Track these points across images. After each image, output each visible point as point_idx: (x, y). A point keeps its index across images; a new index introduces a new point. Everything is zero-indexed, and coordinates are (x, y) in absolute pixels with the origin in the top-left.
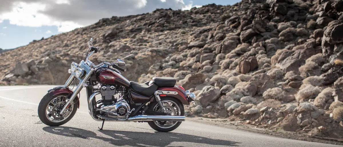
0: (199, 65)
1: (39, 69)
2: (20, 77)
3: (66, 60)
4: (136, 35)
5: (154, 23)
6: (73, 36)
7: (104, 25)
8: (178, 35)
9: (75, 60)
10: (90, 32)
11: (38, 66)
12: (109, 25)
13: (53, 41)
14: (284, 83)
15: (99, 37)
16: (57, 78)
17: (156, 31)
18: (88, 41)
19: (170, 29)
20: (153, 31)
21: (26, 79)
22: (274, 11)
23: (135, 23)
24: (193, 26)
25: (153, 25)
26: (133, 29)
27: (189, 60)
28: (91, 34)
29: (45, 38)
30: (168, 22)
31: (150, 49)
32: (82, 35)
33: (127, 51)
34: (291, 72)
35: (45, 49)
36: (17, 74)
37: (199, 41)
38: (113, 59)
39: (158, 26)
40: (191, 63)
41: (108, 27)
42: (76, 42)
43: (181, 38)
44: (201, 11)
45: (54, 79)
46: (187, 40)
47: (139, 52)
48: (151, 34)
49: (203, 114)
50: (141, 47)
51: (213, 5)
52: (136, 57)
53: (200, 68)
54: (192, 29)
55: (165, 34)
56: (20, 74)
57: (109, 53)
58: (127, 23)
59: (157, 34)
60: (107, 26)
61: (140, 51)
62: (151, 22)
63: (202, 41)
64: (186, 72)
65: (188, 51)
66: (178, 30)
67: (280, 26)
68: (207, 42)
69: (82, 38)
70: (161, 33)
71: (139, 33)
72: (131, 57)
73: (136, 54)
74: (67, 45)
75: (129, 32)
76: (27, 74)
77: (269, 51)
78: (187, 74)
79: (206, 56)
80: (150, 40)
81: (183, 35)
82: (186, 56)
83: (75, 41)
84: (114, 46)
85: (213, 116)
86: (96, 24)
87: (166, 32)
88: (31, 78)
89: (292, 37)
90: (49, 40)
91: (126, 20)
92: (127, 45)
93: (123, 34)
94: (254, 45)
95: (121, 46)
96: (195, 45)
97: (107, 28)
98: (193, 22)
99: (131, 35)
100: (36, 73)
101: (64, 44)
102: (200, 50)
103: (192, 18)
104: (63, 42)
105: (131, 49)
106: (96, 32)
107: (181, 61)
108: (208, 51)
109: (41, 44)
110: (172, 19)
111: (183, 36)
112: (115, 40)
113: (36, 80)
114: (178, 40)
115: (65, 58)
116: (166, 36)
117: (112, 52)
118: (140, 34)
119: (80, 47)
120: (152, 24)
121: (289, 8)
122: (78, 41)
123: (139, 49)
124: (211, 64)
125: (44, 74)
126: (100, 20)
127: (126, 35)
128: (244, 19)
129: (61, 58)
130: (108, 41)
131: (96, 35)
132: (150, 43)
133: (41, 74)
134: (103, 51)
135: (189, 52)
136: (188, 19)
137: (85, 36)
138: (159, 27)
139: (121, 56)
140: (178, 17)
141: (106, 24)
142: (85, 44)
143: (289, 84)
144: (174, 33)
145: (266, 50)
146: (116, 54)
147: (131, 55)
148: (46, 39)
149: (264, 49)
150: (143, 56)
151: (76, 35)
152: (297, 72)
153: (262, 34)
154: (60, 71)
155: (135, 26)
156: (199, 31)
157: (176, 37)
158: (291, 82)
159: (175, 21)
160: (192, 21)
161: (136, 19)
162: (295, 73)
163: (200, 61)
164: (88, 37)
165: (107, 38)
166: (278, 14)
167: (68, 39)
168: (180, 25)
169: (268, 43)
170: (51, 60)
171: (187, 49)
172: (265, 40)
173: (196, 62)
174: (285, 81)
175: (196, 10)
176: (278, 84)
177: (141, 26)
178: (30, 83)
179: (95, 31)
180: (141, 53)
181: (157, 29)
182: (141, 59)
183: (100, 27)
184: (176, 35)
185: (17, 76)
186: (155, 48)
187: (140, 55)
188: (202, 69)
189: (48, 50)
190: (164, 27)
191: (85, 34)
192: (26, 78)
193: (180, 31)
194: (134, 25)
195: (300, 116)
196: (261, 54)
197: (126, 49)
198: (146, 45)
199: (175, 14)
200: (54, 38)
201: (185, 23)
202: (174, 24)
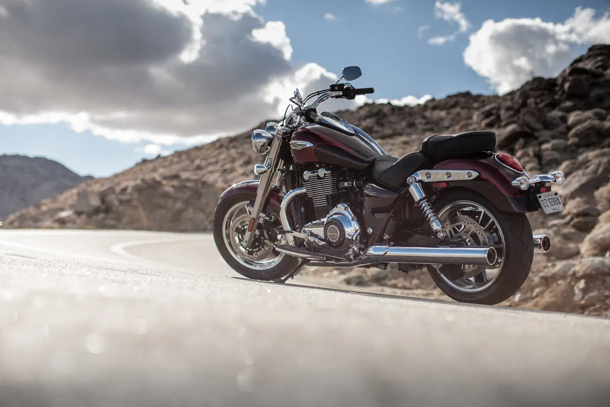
1: (121, 202)
2: (83, 216)
3: (173, 187)
6: (212, 152)
8: (396, 148)
9: (191, 187)
11: (119, 196)
13: (176, 160)
14: (562, 221)
16: (154, 219)
18: (237, 160)
19: (384, 137)
21: (94, 220)
22: (564, 92)
24: (424, 130)
28: (244, 148)
29: (163, 155)
30: (381, 125)
32: (228, 149)
34: (578, 199)
36: (79, 211)
44: (444, 105)
45: (148, 220)
49: (390, 280)
51: (467, 95)
56: (84, 210)
66: (396, 139)
67: (572, 118)
69: (228, 155)
76: (97, 211)
77: (543, 165)
81: (405, 146)
83: (214, 159)
85: (407, 284)
88: (104, 219)
89: (594, 139)
90: (169, 159)
94: (519, 154)
100: (114, 209)
101: (195, 166)
103: (424, 117)
104: (192, 161)
109: (155, 167)
110: (389, 119)
111: (404, 148)
113: (112, 222)
115: (171, 183)
119: (222, 170)
121: (594, 85)
122: (219, 160)
125: (129, 212)
128: (508, 109)
129: (164, 182)
133: (123, 211)
136: (417, 119)
137: (233, 151)
140: (399, 115)
142: (232, 164)
143: (572, 223)
144: (388, 144)
145: (540, 163)
148: (164, 158)
149: (536, 160)
151: (217, 149)
152: (591, 200)
153: (536, 134)
154: (160, 207)
158: (576, 220)
160: (424, 122)
162: (586, 202)
166: (570, 95)
167: (202, 156)
168: (403, 129)
169: (546, 150)
170: (144, 186)
172: (541, 143)
174: (563, 217)
175: (435, 103)
176: (551, 223)
178: (101, 226)
185: (79, 213)
190: (372, 133)
191: (233, 147)
192: (94, 217)
193: (400, 140)
195: (582, 284)
196: (531, 170)
199: (396, 111)
200: (179, 154)
201: (411, 125)
202: (390, 127)
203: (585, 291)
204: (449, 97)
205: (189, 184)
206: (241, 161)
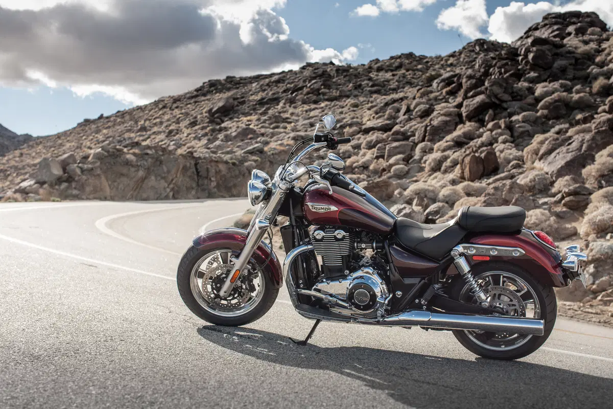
0: (383, 163)
1: (82, 170)
2: (46, 186)
3: (134, 154)
4: (268, 109)
5: (301, 88)
6: (156, 112)
7: (212, 91)
8: (345, 110)
9: (152, 154)
10: (187, 104)
11: (80, 165)
12: (220, 91)
13: (119, 120)
14: (553, 199)
15: (202, 113)
16: (117, 188)
17: (304, 102)
18: (182, 121)
19: (331, 100)
20: (300, 103)
21: (57, 190)
22: (527, 62)
23: (266, 87)
24: (372, 92)
25: (300, 92)
26: (263, 99)
27: (364, 155)
28: (188, 108)
29: (105, 115)
30: (328, 87)
31: (292, 135)
32: (171, 109)
33: (251, 139)
34: (567, 178)
35: (105, 135)
36: (41, 181)
37: (382, 118)
38: (222, 153)
39: (308, 93)
40: (368, 161)
41: (217, 96)
42: (161, 123)
43: (350, 115)
44: (388, 66)
45: (111, 189)
46: (361, 119)
47: (272, 140)
48: (295, 107)
50: (276, 130)
51: (410, 55)
52: (266, 149)
53: (384, 170)
54: (371, 99)
55: (322, 108)
56: (46, 179)
57: (218, 143)
58: (253, 89)
59: (306, 107)
60: (218, 94)
61: (275, 138)
62: (296, 86)
63: (388, 119)
64: (359, 178)
65: (363, 137)
66: (345, 101)
67: (540, 89)
68: (398, 121)
69: (171, 116)
70: (313, 106)
71: (274, 107)
72: (255, 150)
73: (267, 143)
74: (144, 129)
75: (256, 104)
76: (59, 180)
77: (519, 139)
78: (359, 180)
79: (396, 148)
80: (294, 117)
81: (355, 109)
82: (358, 147)
83: (158, 120)
84: (226, 129)
86: (197, 90)
87: (323, 105)
88: (68, 188)
89: (563, 112)
90: (112, 119)
91: (251, 83)
92: (251, 126)
93: (245, 108)
94: (490, 125)
95: (239, 130)
96: (375, 126)
97: (217, 98)
98: (372, 86)
99: (259, 110)
100: (77, 178)
101: (139, 127)
102: (385, 136)
103: (370, 79)
104: (136, 122)
105: (257, 134)
106: (197, 104)
107: (349, 157)
108: (400, 137)
109: (98, 127)
110: (334, 80)
111: (354, 111)
112: (231, 119)
113: (75, 192)
114: (344, 118)
115: (131, 151)
116: (323, 111)
117: (222, 141)
118: (276, 107)
119: (167, 131)
120: (297, 89)
121: (556, 55)
122: (164, 120)
123: (273, 135)
124: (405, 163)
125: (92, 181)
126: (204, 83)
127: (251, 110)
128: (470, 77)
129: (125, 150)
130: (218, 120)
131: (196, 110)
132: (293, 124)
133: (86, 180)
134: (206, 138)
135: (363, 140)
136: (363, 81)
137: (177, 112)
138: (310, 95)
139: (238, 147)
140: (345, 77)
141: (215, 89)
142: (177, 125)
143: (563, 202)
144: (338, 106)
145: (512, 136)
146: (230, 143)
147: (256, 145)
148: (107, 118)
149: (508, 132)
150: (278, 147)
151: (160, 109)
152: (578, 178)
153: (505, 105)
154: (122, 175)
155: (267, 94)
156: (384, 101)
157: (341, 113)
158: (567, 199)
159: (340, 85)
160: (370, 84)
161: (270, 82)
162: (575, 180)
163: (385, 157)
164: (182, 114)
165: (216, 116)
166: (534, 66)
167: (146, 117)
168: (349, 91)
169: (518, 121)
170: (106, 154)
171: (361, 133)
172: (510, 115)
173: (377, 158)
174: (554, 195)
175: (379, 65)
176: (541, 201)
177: (278, 93)
178: (65, 196)
179: (196, 102)
180: (276, 141)
181: (307, 98)
182: (276, 154)
183: (204, 95)
184: (340, 110)
185: (41, 183)
186: (302, 133)
187: (273, 145)
188: (389, 171)
189: (110, 137)
190: (319, 94)
191: (177, 107)
192: (57, 187)
193: (349, 102)
194: (266, 92)
195: (591, 269)
196: (504, 142)
197: (248, 135)
198: (286, 128)
199: (340, 72)
200: (121, 114)
201: (358, 87)
202: (337, 89)
203: (595, 276)
204: (392, 58)
205: (149, 152)
206: (187, 122)
